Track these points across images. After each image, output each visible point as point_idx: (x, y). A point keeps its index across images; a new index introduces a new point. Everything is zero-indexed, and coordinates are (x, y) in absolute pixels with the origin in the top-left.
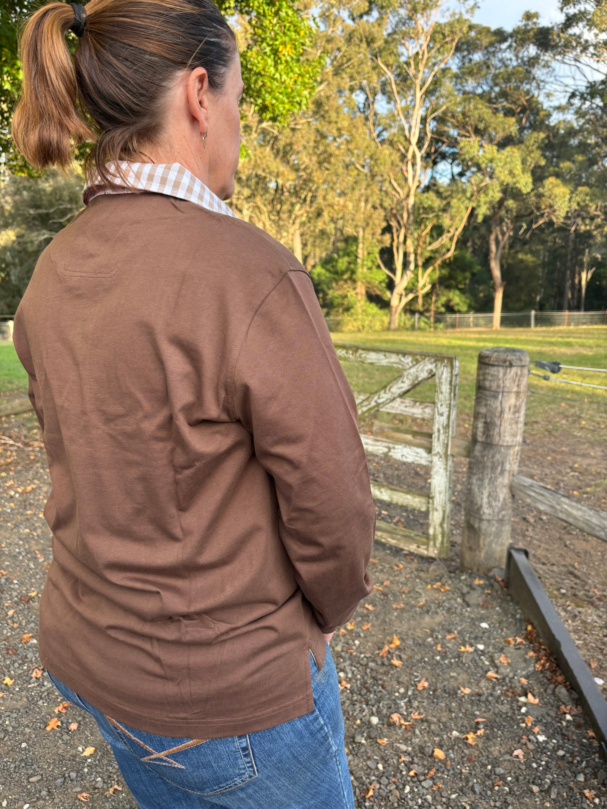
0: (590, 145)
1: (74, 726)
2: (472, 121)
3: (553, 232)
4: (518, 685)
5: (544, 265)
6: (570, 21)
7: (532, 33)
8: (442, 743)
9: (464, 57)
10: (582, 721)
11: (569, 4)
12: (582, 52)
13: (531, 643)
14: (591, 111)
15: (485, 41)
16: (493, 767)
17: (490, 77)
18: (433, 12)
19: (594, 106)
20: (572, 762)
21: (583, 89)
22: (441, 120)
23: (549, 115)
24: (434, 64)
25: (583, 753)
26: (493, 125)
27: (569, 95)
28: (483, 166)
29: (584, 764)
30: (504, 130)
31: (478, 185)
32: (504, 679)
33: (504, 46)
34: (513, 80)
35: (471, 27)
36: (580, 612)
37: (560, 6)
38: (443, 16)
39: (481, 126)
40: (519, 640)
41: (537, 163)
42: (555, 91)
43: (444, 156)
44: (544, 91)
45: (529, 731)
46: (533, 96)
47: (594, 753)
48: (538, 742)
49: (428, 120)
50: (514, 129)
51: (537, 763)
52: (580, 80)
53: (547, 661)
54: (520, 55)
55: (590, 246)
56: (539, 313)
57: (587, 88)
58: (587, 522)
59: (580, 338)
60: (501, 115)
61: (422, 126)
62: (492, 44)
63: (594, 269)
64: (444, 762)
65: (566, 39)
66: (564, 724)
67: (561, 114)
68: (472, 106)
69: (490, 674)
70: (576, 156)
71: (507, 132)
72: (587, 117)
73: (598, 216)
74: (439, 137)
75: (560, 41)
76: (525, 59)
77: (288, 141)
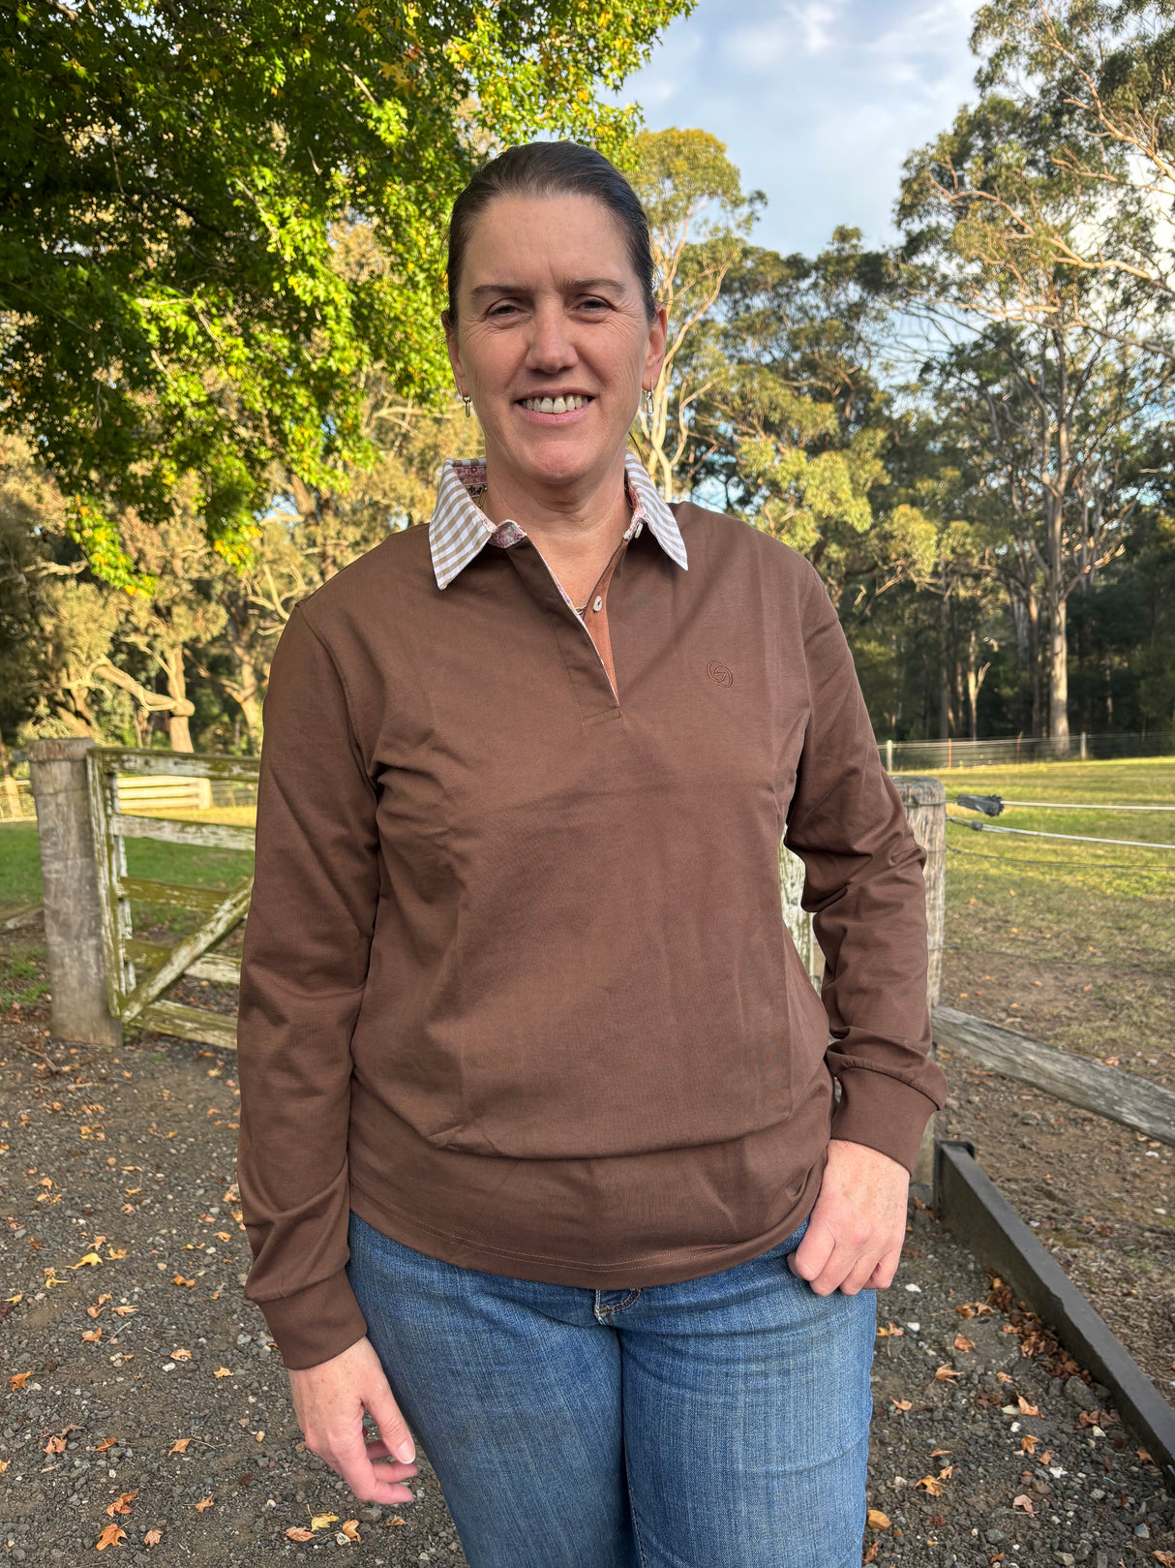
0: (962, 450)
1: (153, 1537)
2: (759, 409)
3: (911, 601)
4: (996, 1385)
5: (899, 660)
6: (915, 244)
7: (852, 263)
8: (880, 1499)
9: (736, 302)
10: (1124, 1436)
11: (911, 215)
12: (938, 294)
13: (1004, 1310)
14: (960, 395)
15: (773, 276)
16: (983, 1530)
17: (784, 335)
18: (680, 226)
19: (964, 385)
20: (1121, 1508)
21: (943, 357)
22: (703, 407)
23: (889, 402)
24: (686, 314)
25: (1138, 1489)
26: (797, 416)
27: (920, 366)
28: (784, 485)
29: (1144, 1508)
30: (815, 424)
31: (775, 520)
32: (968, 1378)
33: (805, 284)
34: (824, 343)
35: (746, 253)
36: (1075, 1256)
37: (896, 218)
38: (698, 233)
39: (775, 417)
40: (982, 1307)
41: (876, 480)
42: (898, 360)
43: (711, 470)
44: (879, 360)
45: (1033, 1462)
46: (860, 369)
47: (1157, 1488)
48: (1052, 1479)
49: (682, 406)
50: (831, 424)
51: (1059, 1515)
52: (939, 342)
53: (1040, 1337)
54: (834, 300)
55: (977, 626)
56: (900, 745)
57: (951, 354)
58: (1072, 1083)
59: (981, 785)
60: (808, 399)
61: (669, 418)
62: (782, 282)
63: (988, 665)
64: (891, 1532)
65: (911, 274)
66: (1093, 1443)
67: (910, 399)
68: (756, 385)
69: (941, 1371)
70: (942, 470)
71: (821, 428)
72: (954, 405)
73: (987, 574)
74: (701, 437)
75: (900, 277)
76: (843, 306)
77: (429, 441)
